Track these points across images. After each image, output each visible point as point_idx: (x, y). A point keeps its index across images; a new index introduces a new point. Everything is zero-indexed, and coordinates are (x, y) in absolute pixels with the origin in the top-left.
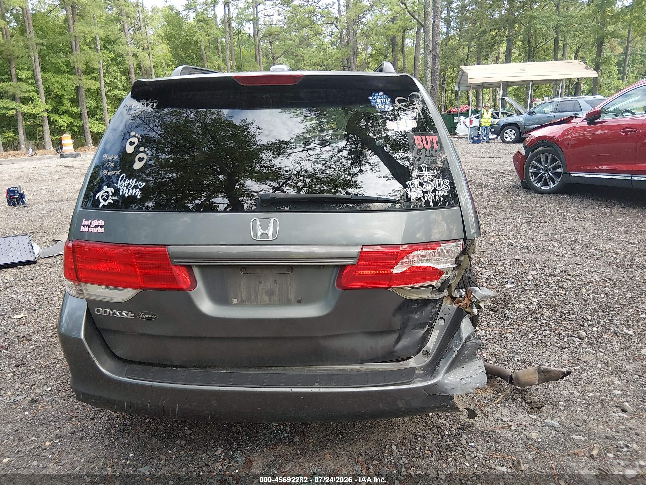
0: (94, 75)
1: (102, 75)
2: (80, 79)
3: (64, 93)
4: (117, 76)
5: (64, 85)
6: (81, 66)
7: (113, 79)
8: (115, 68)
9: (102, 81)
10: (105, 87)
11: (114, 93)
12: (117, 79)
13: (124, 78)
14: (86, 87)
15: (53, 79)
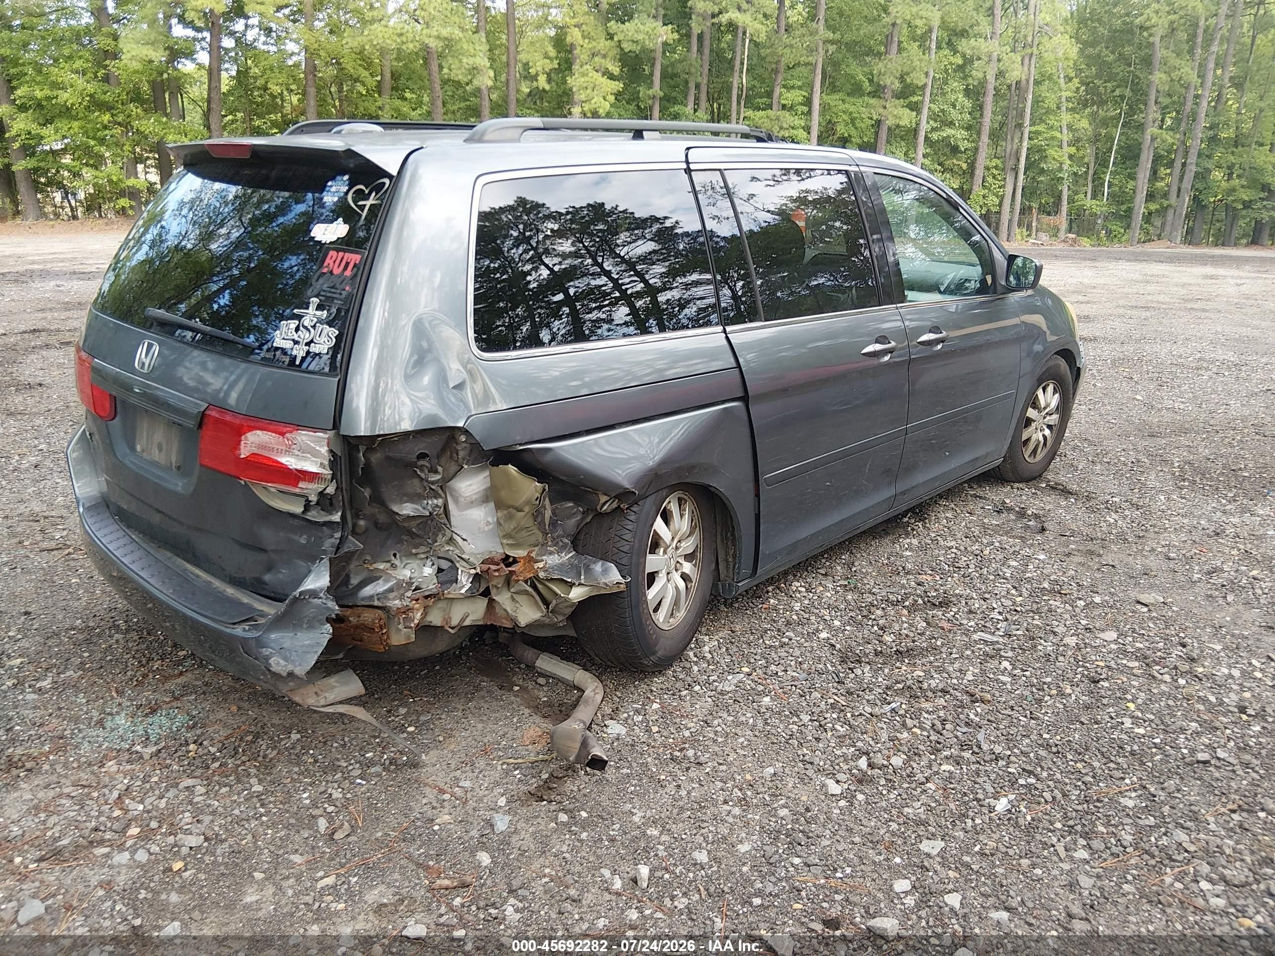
0: (914, 99)
1: (927, 99)
2: (885, 107)
3: (853, 132)
4: (956, 100)
5: (855, 118)
6: (892, 82)
7: (946, 107)
8: (956, 84)
9: (925, 111)
10: (928, 122)
11: (942, 133)
12: (954, 106)
13: (968, 104)
14: (890, 122)
15: (842, 107)
